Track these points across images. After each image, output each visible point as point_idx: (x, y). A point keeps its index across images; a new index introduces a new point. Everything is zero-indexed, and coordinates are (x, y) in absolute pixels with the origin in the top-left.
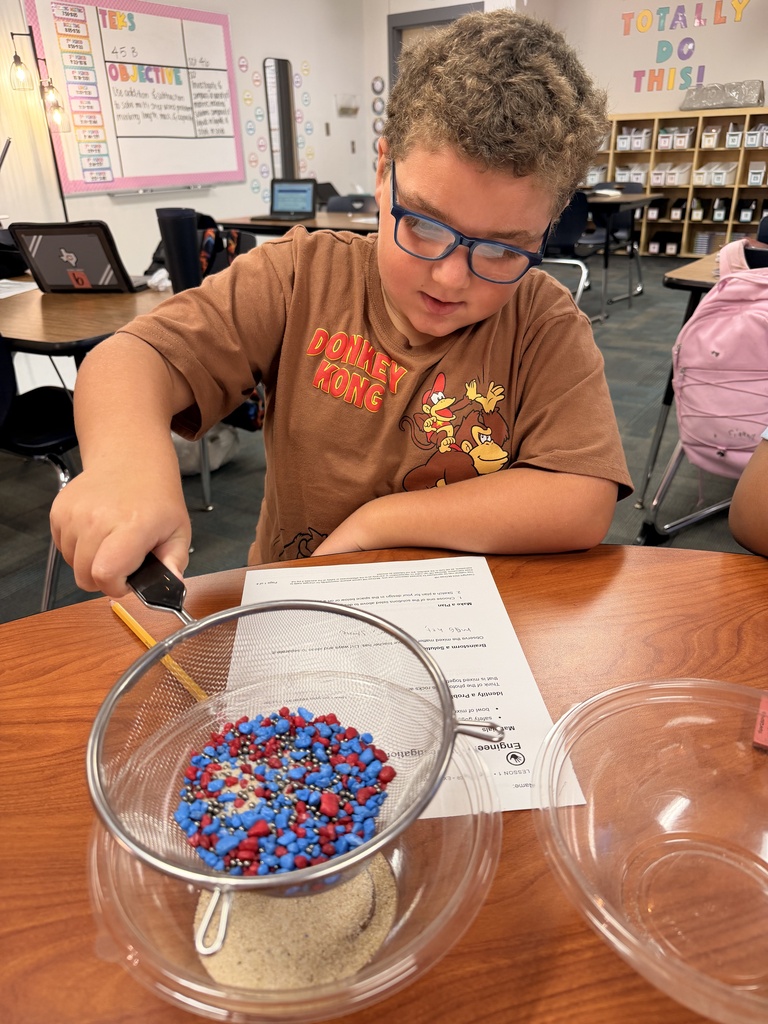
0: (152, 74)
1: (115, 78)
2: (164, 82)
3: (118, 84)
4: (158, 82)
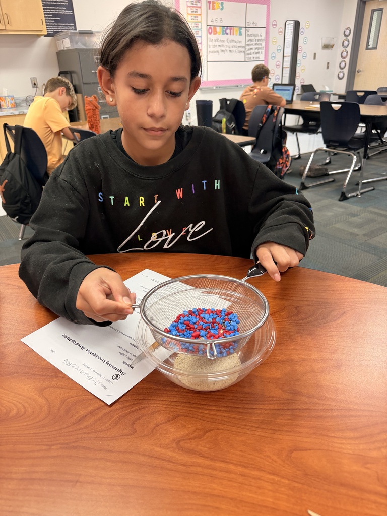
0: (228, 31)
1: (210, 34)
2: (233, 34)
3: (212, 37)
4: (231, 34)
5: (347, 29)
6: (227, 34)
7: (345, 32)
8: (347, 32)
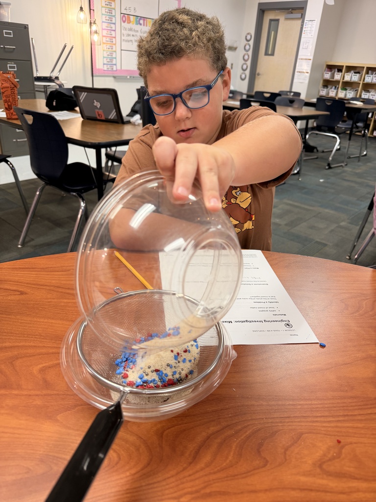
0: (142, 22)
1: (124, 22)
2: (147, 26)
3: (125, 25)
4: (144, 25)
5: (248, 34)
6: (141, 24)
7: (246, 37)
8: (249, 37)
